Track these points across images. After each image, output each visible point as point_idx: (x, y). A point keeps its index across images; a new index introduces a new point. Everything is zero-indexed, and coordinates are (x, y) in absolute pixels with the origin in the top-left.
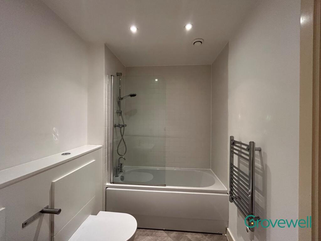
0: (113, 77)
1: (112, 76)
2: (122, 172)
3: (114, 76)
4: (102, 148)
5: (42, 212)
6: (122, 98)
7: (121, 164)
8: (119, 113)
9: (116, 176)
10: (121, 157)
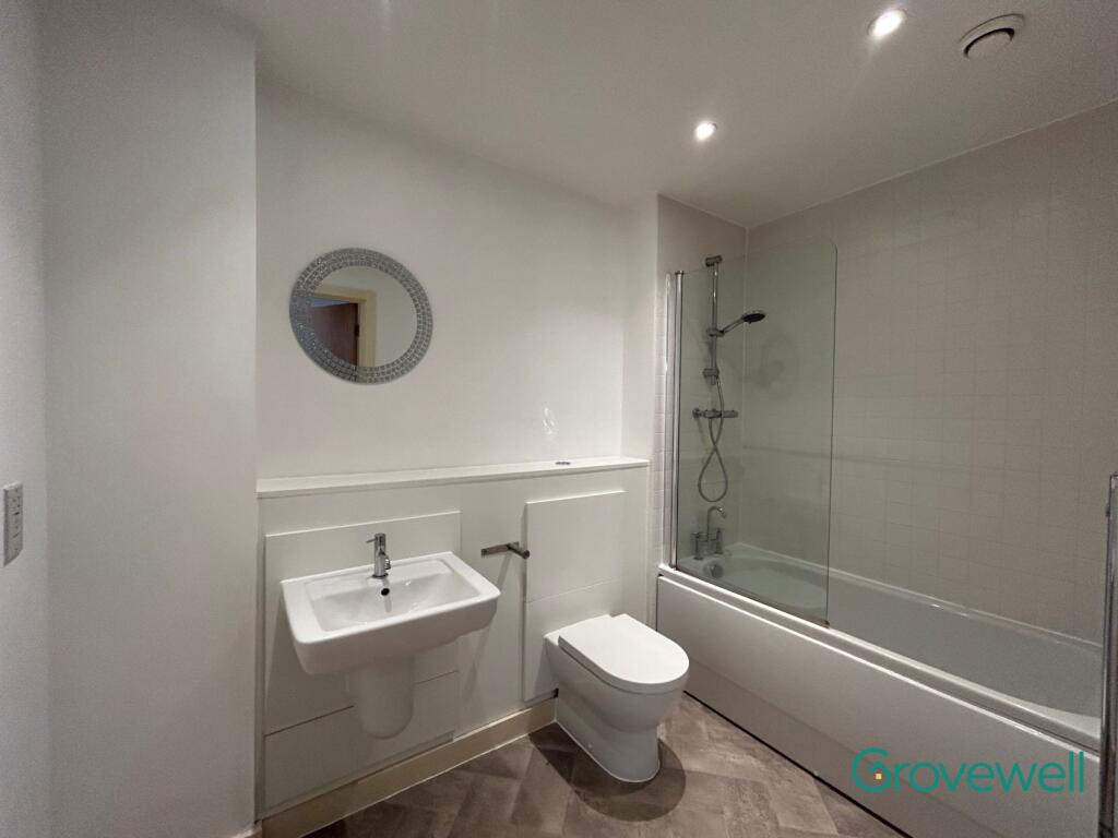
0: (679, 276)
1: (677, 274)
2: (721, 553)
3: (683, 274)
4: (648, 468)
5: (509, 548)
6: (722, 332)
7: (719, 532)
8: (712, 375)
9: (696, 558)
10: (713, 508)
